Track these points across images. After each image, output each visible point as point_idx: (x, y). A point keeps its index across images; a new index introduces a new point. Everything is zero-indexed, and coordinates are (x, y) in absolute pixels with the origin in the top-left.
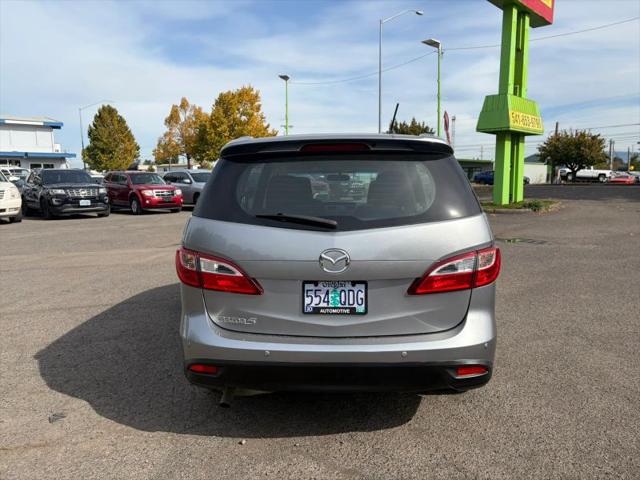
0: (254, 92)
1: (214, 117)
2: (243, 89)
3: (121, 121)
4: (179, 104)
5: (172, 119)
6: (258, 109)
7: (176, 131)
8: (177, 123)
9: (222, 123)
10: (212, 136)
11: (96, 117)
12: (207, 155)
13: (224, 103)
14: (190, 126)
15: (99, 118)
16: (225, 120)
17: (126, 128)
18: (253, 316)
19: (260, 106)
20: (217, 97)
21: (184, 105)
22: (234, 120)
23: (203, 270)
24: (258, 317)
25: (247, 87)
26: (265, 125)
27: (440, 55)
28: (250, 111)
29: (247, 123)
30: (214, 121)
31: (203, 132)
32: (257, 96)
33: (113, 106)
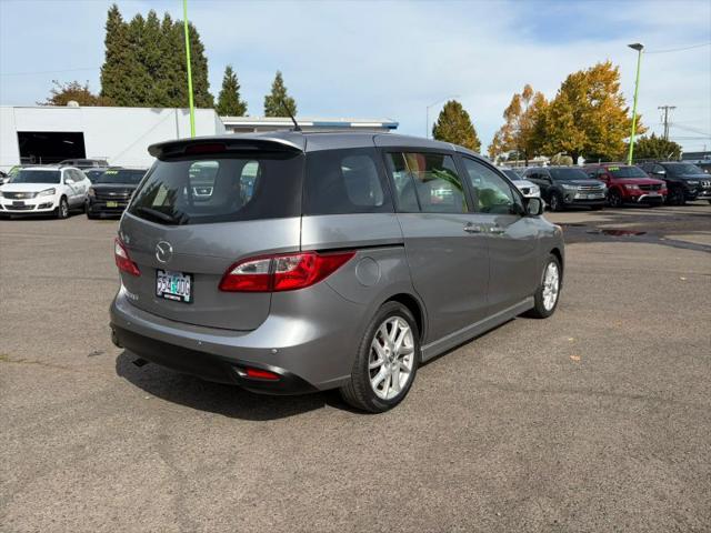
0: (612, 69)
1: (557, 104)
2: (599, 66)
3: (465, 116)
4: (521, 93)
5: (512, 110)
6: (615, 89)
7: (515, 123)
8: (517, 114)
9: (566, 111)
10: (551, 127)
11: (441, 113)
12: (544, 149)
13: (571, 87)
14: (530, 117)
15: (444, 115)
16: (570, 107)
17: (469, 123)
19: (618, 85)
20: (564, 80)
21: (527, 93)
22: (582, 105)
25: (603, 63)
26: (623, 108)
28: (603, 93)
29: (598, 108)
30: (557, 109)
31: (541, 122)
32: (615, 74)
33: (458, 101)
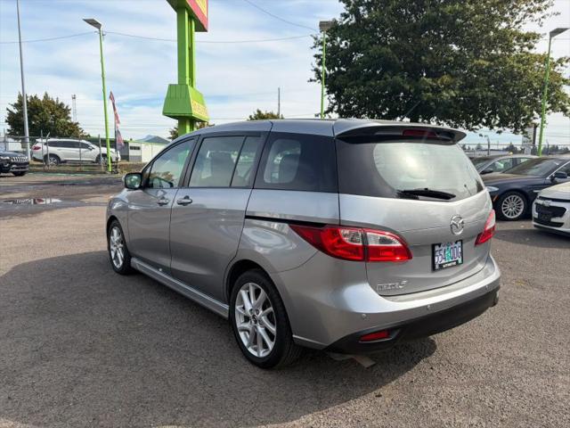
18: (405, 279)
23: (370, 244)
24: (408, 279)
27: (102, 35)
